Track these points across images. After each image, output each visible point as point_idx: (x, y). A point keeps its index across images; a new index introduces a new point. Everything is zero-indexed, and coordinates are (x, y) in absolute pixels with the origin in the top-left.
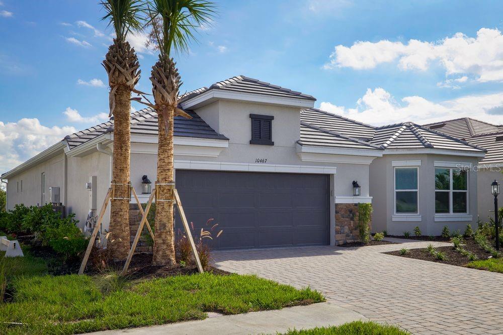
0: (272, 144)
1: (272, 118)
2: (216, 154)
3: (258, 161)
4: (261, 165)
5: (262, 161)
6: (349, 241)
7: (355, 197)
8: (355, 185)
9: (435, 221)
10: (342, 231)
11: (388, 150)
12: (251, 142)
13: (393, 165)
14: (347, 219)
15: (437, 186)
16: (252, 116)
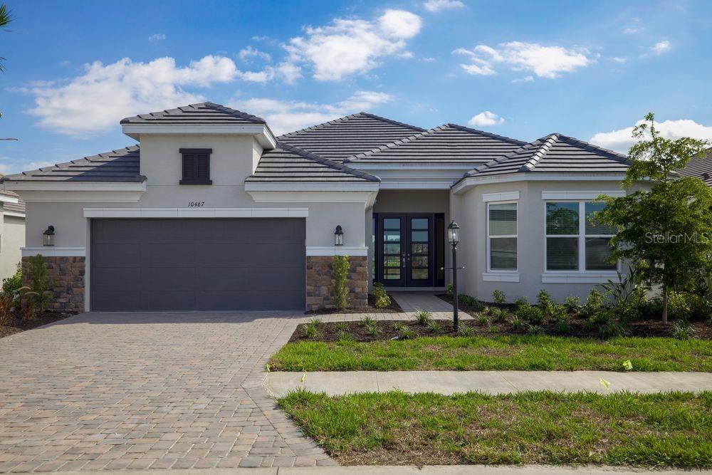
0: (210, 183)
1: (209, 151)
2: (136, 199)
3: (192, 205)
4: (197, 209)
5: (197, 205)
6: (327, 307)
7: (337, 248)
8: (339, 231)
9: (543, 282)
10: (317, 293)
11: (472, 179)
12: (182, 183)
13: (485, 200)
14: (325, 277)
15: (550, 230)
16: (182, 151)
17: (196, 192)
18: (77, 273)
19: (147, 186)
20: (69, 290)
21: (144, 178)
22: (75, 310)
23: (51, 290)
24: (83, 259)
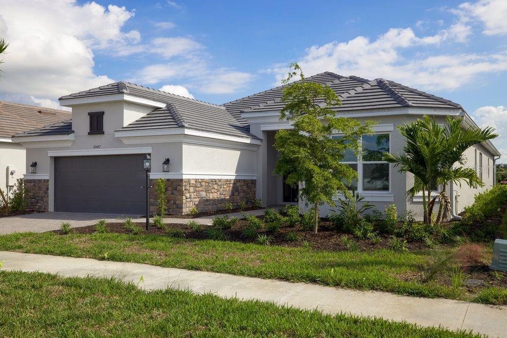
0: (103, 133)
1: (103, 113)
2: (70, 145)
3: (95, 147)
4: (97, 149)
5: (98, 147)
12: (89, 134)
16: (89, 114)
17: (97, 139)
18: (45, 189)
19: (75, 136)
20: (42, 199)
21: (73, 132)
22: (44, 210)
23: (35, 198)
24: (48, 181)
